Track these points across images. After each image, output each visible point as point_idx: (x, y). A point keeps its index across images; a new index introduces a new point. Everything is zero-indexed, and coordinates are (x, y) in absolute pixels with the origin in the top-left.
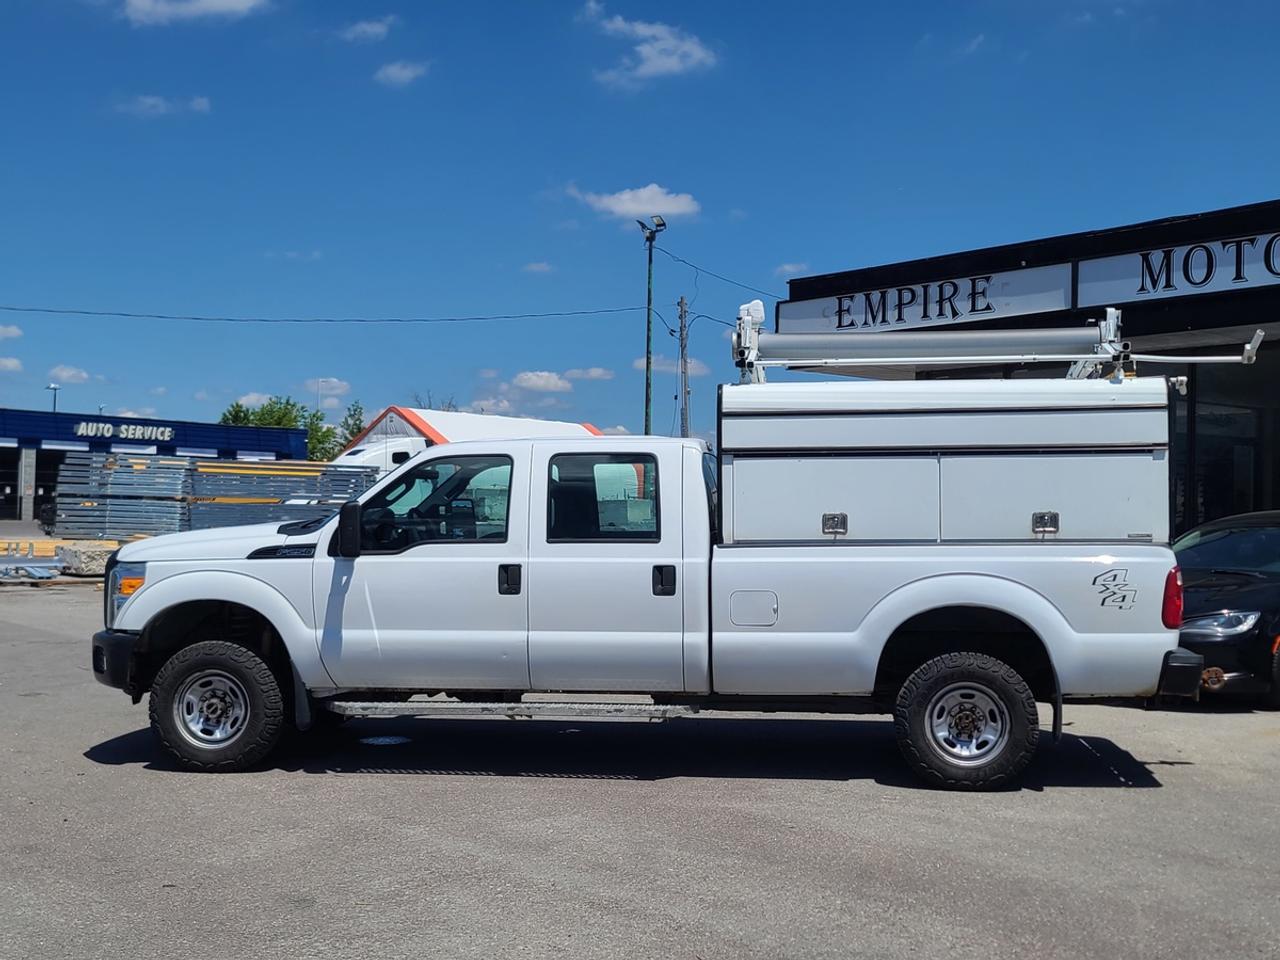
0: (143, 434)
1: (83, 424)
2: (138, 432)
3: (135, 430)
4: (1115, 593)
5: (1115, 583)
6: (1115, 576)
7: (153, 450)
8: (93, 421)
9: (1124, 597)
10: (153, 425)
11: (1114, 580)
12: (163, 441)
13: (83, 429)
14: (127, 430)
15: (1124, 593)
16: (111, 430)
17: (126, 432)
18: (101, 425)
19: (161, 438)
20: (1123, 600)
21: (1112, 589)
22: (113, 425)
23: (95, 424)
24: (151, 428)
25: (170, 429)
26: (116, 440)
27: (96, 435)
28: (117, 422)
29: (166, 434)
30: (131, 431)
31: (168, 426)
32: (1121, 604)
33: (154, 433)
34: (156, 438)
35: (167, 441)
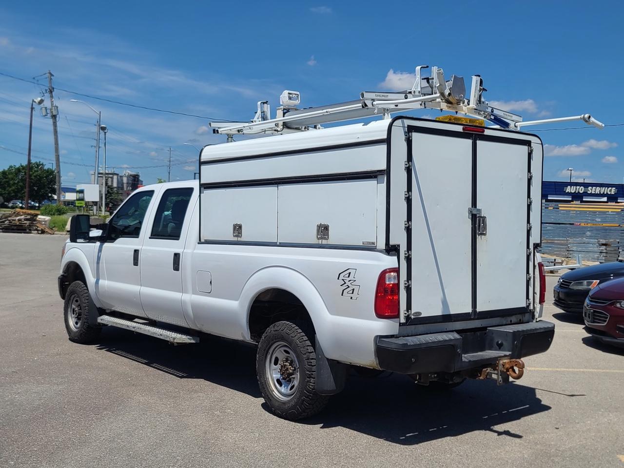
0: (600, 191)
1: (569, 187)
2: (598, 190)
3: (595, 189)
4: (349, 287)
5: (349, 279)
6: (350, 273)
7: (605, 199)
8: (574, 185)
9: (353, 290)
10: (605, 187)
11: (349, 277)
12: (611, 194)
13: (569, 189)
14: (591, 190)
15: (354, 287)
16: (583, 190)
17: (590, 190)
18: (578, 187)
19: (609, 193)
20: (353, 293)
21: (348, 283)
22: (584, 187)
23: (575, 187)
24: (604, 188)
25: (614, 188)
26: (586, 194)
27: (575, 192)
28: (586, 185)
29: (613, 191)
30: (593, 190)
31: (614, 187)
32: (352, 295)
33: (606, 191)
34: (607, 193)
35: (612, 194)
